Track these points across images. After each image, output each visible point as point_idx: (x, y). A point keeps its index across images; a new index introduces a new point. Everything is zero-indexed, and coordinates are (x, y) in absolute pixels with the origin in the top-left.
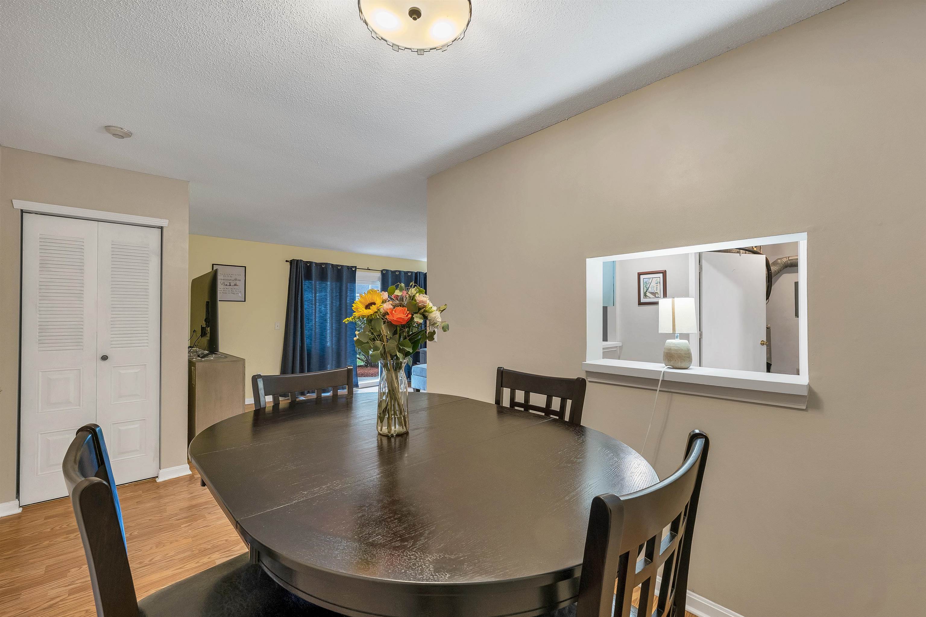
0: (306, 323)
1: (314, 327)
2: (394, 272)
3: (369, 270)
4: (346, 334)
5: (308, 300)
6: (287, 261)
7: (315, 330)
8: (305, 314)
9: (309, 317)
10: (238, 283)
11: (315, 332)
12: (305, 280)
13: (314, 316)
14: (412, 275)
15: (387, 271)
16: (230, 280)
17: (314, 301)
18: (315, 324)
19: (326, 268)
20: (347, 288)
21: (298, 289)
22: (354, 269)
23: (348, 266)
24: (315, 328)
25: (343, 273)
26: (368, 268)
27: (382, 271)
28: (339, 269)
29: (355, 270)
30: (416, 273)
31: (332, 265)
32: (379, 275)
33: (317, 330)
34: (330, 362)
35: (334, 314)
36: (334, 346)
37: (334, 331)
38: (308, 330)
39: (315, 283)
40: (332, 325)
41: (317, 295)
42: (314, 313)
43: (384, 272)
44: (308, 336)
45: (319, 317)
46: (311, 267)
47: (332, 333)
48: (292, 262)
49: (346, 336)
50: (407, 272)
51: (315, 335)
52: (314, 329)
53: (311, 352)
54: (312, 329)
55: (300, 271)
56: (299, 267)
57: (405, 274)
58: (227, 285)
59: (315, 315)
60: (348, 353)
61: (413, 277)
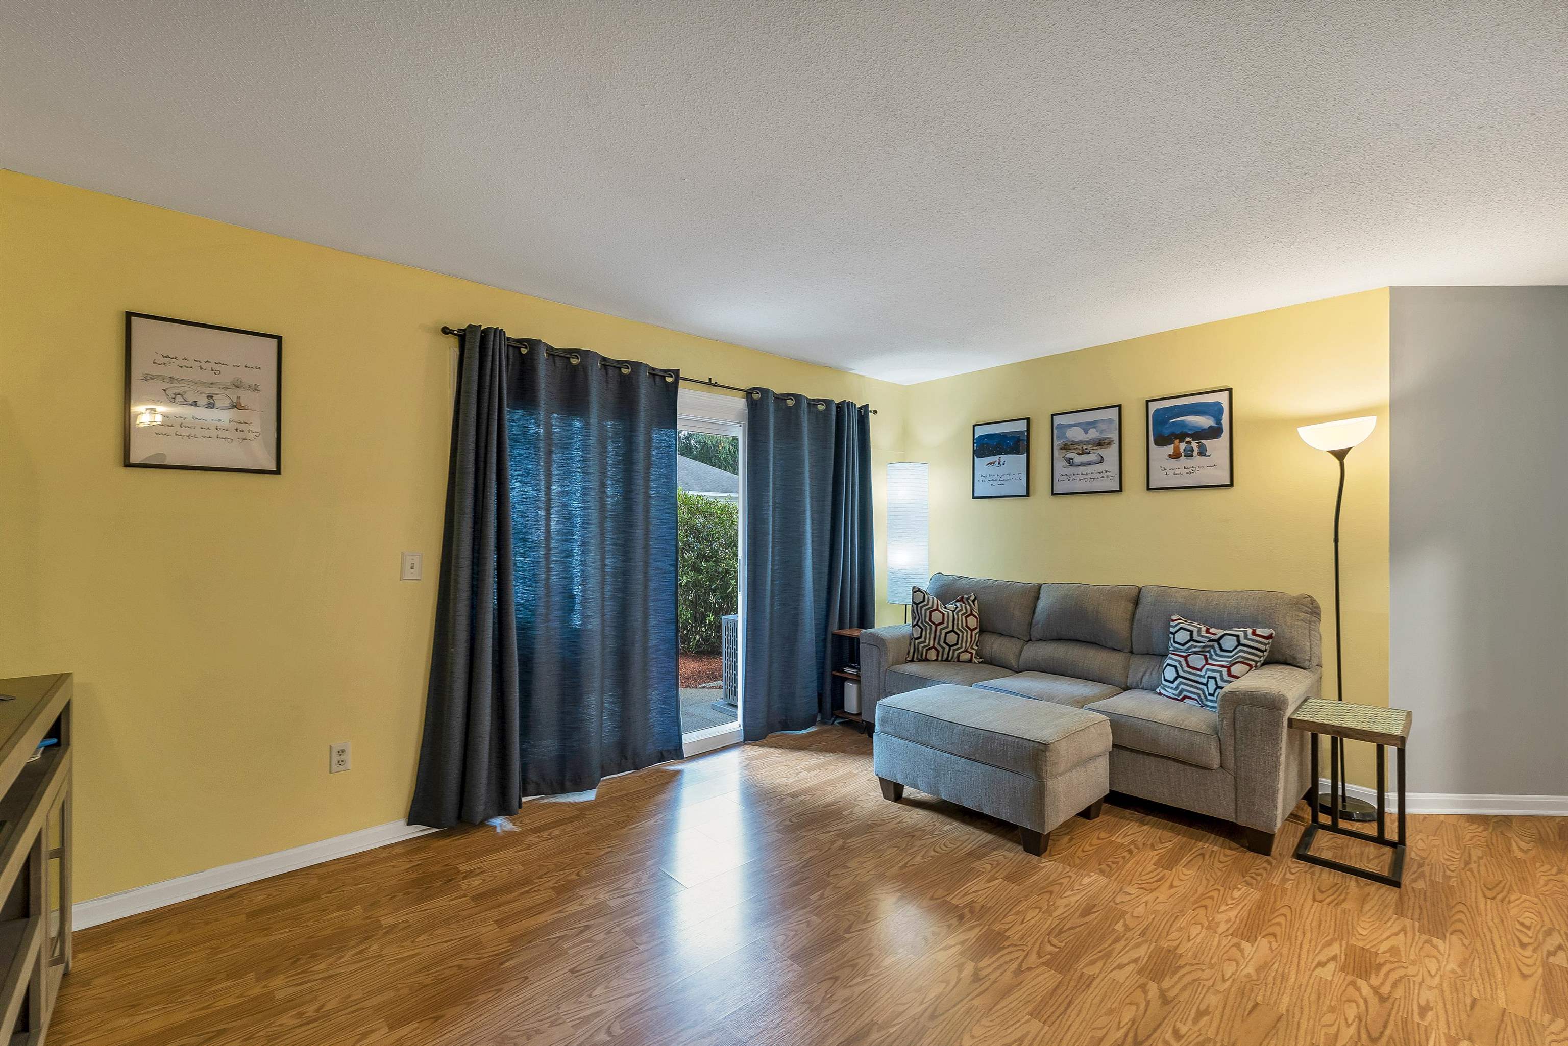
0: (515, 555)
1: (543, 570)
2: (781, 398)
3: (715, 385)
4: (646, 587)
5: (522, 475)
6: (446, 331)
7: (548, 578)
8: (512, 525)
9: (526, 533)
10: (246, 397)
11: (547, 586)
12: (514, 407)
13: (543, 529)
14: (828, 408)
15: (764, 392)
16: (212, 384)
17: (542, 477)
18: (547, 556)
19: (583, 367)
20: (649, 441)
21: (488, 433)
22: (669, 380)
23: (653, 369)
24: (548, 570)
25: (638, 388)
26: (710, 379)
27: (749, 393)
28: (625, 375)
29: (675, 386)
30: (840, 407)
31: (604, 359)
32: (740, 403)
33: (554, 579)
34: (596, 684)
35: (609, 524)
36: (607, 629)
37: (609, 579)
38: (524, 578)
39: (548, 418)
40: (603, 560)
41: (555, 457)
42: (542, 521)
43: (756, 396)
44: (522, 598)
45: (562, 535)
46: (533, 360)
47: (603, 588)
48: (463, 336)
49: (646, 598)
50: (814, 400)
51: (548, 595)
52: (543, 576)
53: (532, 653)
54: (535, 575)
55: (492, 370)
56: (490, 353)
57: (809, 404)
58: (195, 404)
59: (548, 526)
60: (650, 650)
61: (831, 414)
